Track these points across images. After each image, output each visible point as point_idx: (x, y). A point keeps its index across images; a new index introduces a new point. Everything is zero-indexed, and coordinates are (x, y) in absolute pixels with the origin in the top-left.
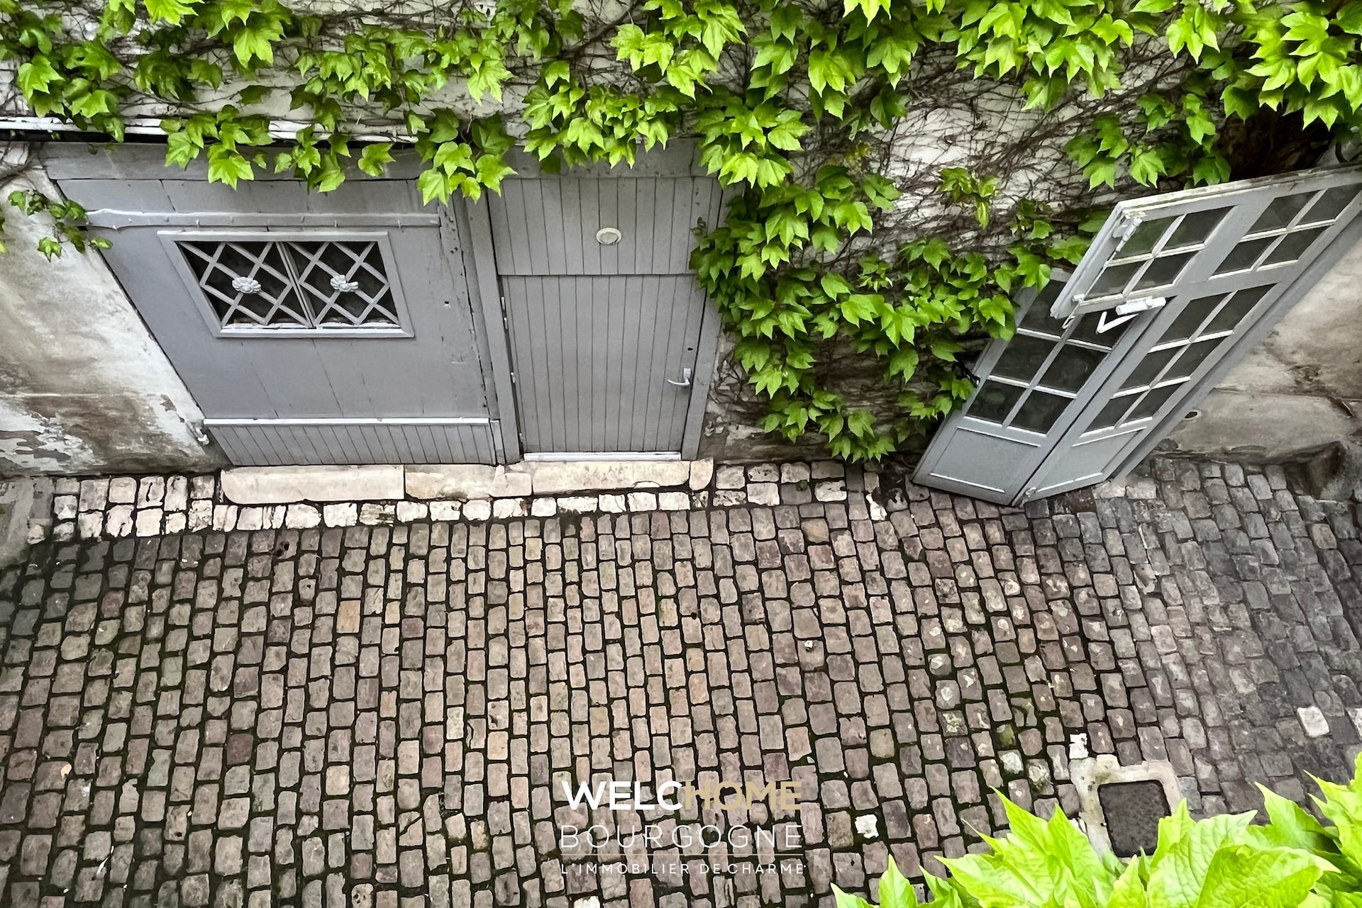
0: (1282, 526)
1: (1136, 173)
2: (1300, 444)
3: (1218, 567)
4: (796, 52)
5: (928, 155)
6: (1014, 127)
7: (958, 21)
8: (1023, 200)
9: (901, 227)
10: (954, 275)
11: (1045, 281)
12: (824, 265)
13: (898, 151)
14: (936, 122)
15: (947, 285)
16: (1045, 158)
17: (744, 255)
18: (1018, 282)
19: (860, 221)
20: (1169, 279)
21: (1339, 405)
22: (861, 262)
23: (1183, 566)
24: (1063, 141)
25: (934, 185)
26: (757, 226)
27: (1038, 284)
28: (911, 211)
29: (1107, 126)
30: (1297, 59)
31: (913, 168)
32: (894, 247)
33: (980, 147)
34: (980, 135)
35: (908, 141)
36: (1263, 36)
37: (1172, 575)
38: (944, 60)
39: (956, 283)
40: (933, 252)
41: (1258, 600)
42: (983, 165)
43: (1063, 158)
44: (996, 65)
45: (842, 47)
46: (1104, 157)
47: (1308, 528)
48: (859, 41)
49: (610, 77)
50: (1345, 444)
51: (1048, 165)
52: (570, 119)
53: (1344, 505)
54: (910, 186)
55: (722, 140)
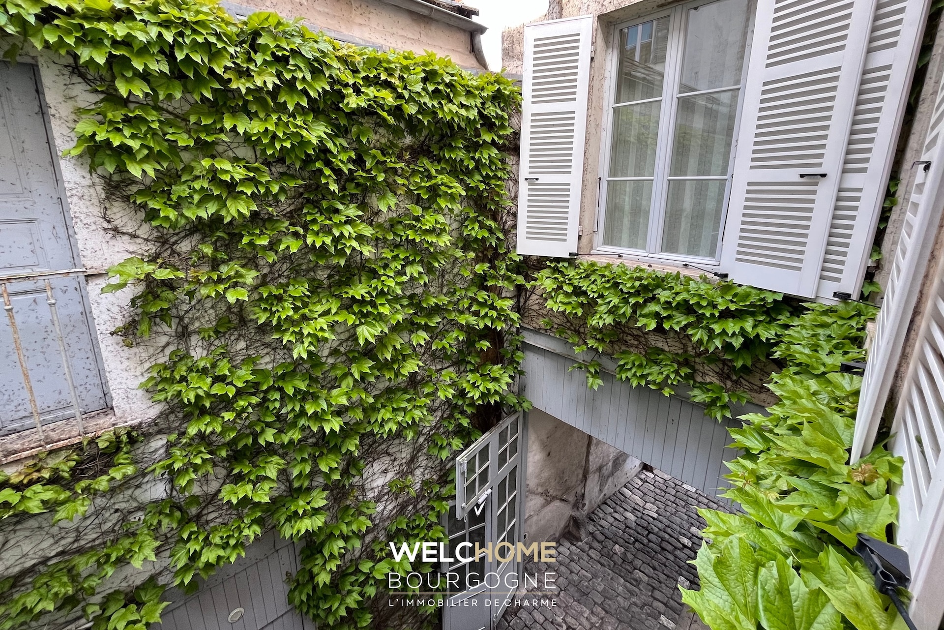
0: (581, 561)
1: (455, 448)
2: (563, 524)
3: (577, 595)
4: (310, 462)
5: (380, 482)
6: (405, 454)
7: (369, 422)
8: (423, 481)
9: (383, 520)
10: (413, 529)
11: (448, 508)
12: (357, 560)
13: (367, 486)
14: (377, 466)
15: (412, 535)
16: (422, 460)
17: (317, 574)
18: (439, 515)
19: (365, 524)
20: (487, 481)
21: (562, 500)
22: (372, 547)
23: (567, 606)
24: (425, 451)
25: (387, 493)
26: (319, 556)
27: (446, 510)
28: (383, 510)
29: (436, 437)
30: (478, 387)
31: (376, 490)
32: (383, 531)
33: (397, 468)
34: (396, 463)
35: (369, 480)
36: (464, 385)
37: (567, 613)
38: (370, 440)
39: (416, 532)
40: (401, 523)
41: (599, 599)
42: (402, 474)
43: (429, 457)
44: (390, 430)
45: (330, 451)
46: (441, 448)
47: (588, 555)
48: (336, 445)
49: (220, 520)
50: (573, 514)
51: (425, 462)
52: (201, 551)
53: (590, 537)
54: (378, 499)
55: (289, 519)
